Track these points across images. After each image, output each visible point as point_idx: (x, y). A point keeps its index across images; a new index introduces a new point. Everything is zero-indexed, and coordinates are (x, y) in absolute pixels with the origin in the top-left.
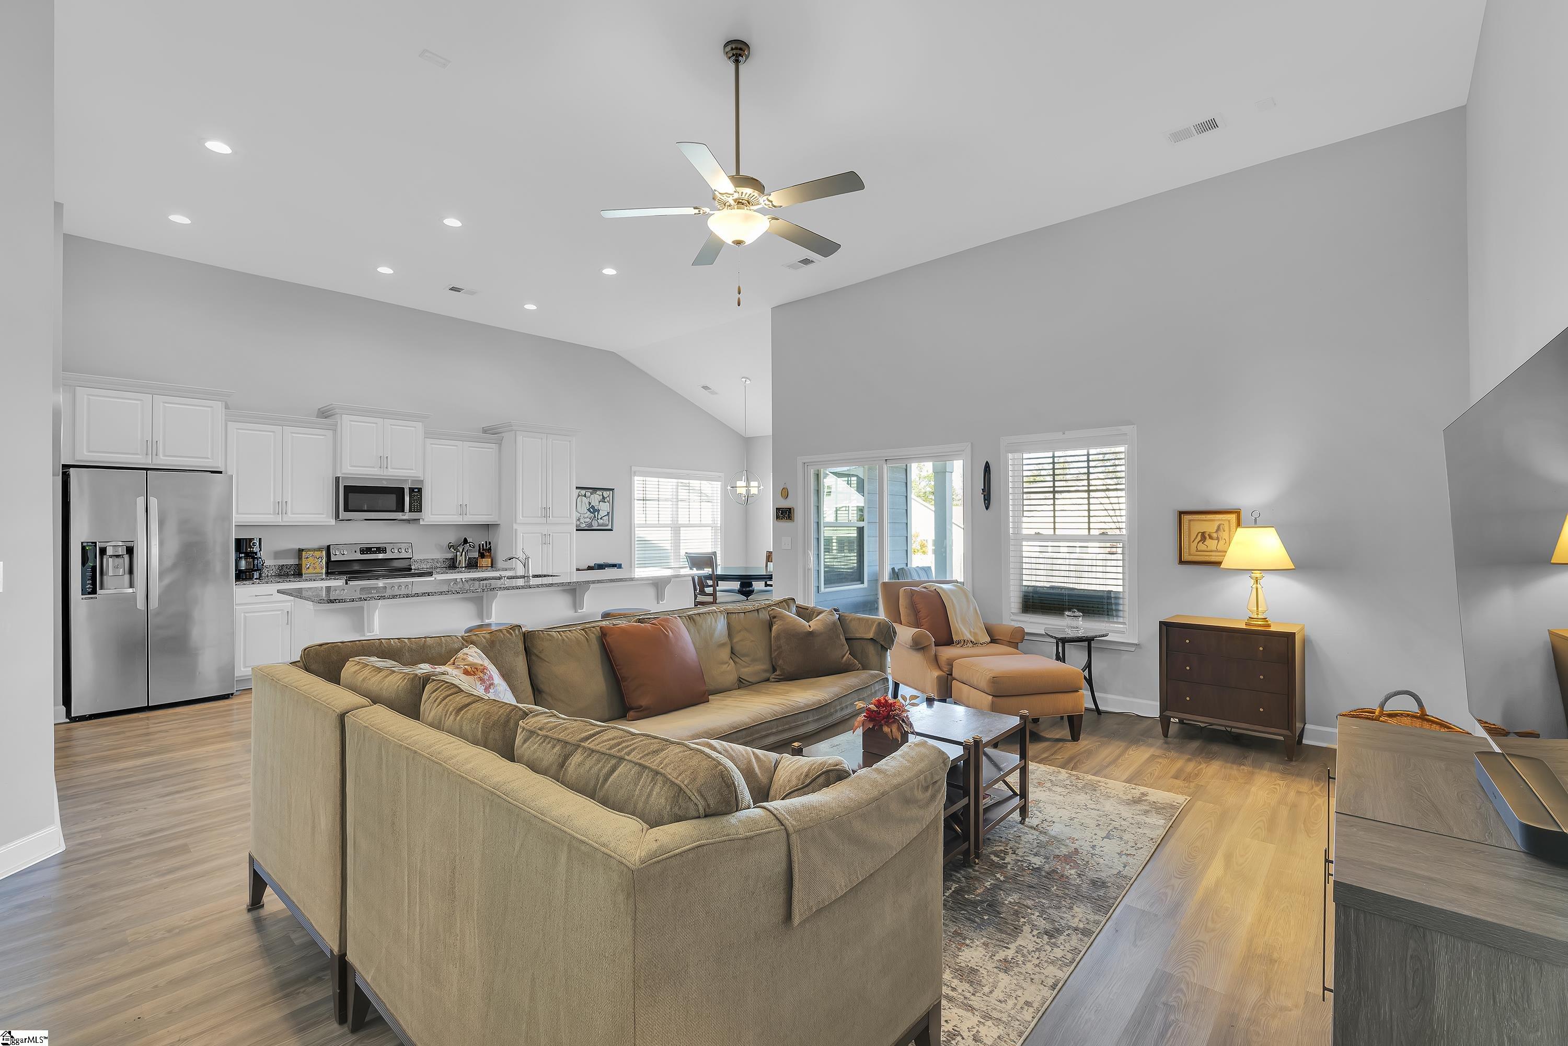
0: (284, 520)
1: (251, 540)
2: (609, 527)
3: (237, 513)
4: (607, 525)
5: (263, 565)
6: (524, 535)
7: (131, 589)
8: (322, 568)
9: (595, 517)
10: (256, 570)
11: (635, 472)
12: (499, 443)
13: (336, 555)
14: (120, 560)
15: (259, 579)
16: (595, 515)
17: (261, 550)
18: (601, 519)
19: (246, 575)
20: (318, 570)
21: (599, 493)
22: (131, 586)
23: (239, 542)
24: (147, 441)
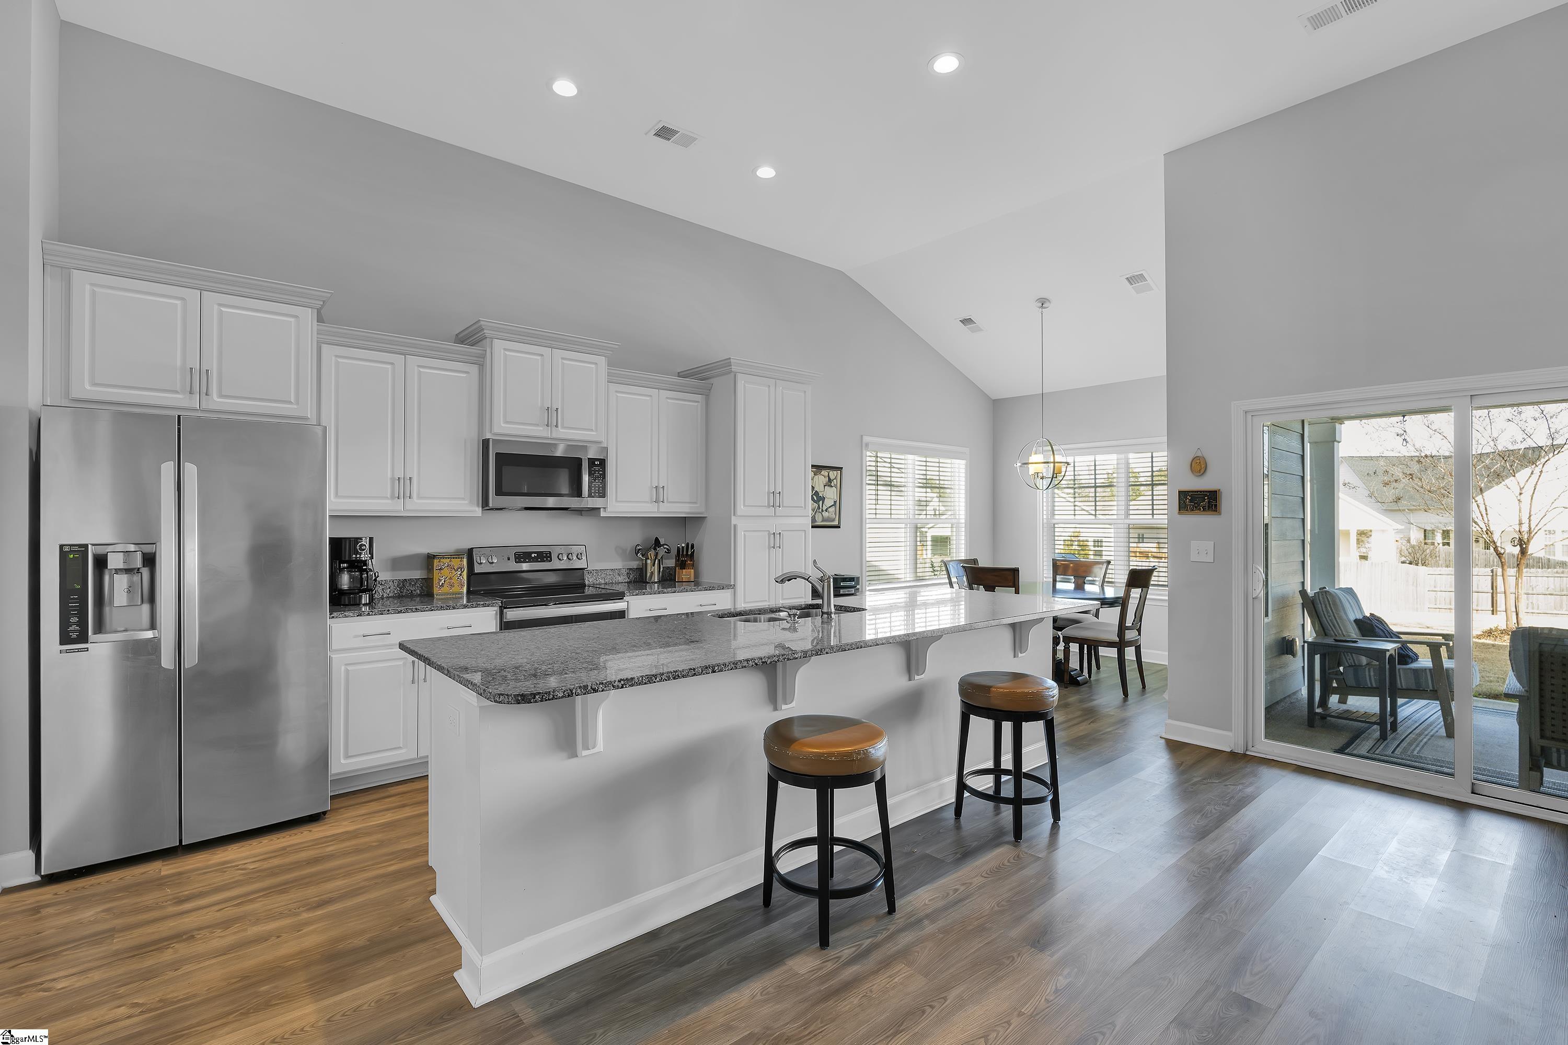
0: (408, 507)
1: (357, 540)
2: (836, 523)
3: (337, 495)
4: (833, 520)
5: (375, 580)
6: (747, 534)
7: (151, 632)
8: (462, 586)
9: (819, 508)
10: (364, 591)
11: (867, 445)
12: (707, 393)
13: (481, 563)
14: (136, 578)
15: (369, 604)
16: (819, 506)
17: (372, 558)
18: (826, 510)
19: (349, 598)
20: (456, 589)
21: (825, 473)
22: (153, 626)
23: (337, 545)
24: (191, 369)
